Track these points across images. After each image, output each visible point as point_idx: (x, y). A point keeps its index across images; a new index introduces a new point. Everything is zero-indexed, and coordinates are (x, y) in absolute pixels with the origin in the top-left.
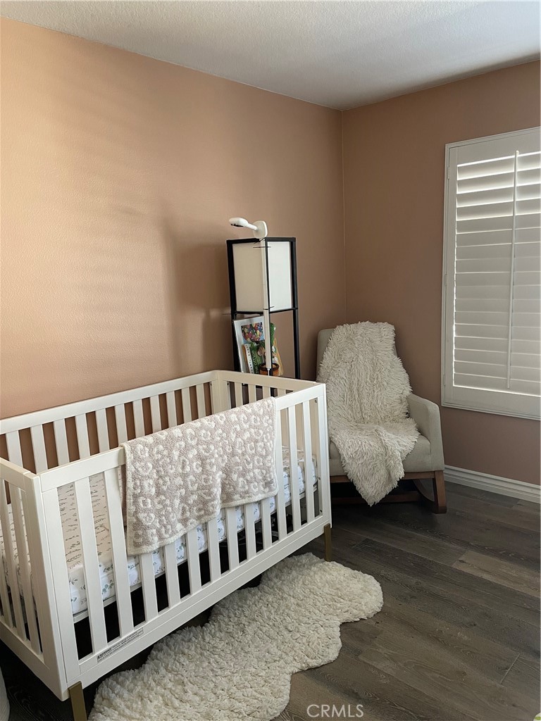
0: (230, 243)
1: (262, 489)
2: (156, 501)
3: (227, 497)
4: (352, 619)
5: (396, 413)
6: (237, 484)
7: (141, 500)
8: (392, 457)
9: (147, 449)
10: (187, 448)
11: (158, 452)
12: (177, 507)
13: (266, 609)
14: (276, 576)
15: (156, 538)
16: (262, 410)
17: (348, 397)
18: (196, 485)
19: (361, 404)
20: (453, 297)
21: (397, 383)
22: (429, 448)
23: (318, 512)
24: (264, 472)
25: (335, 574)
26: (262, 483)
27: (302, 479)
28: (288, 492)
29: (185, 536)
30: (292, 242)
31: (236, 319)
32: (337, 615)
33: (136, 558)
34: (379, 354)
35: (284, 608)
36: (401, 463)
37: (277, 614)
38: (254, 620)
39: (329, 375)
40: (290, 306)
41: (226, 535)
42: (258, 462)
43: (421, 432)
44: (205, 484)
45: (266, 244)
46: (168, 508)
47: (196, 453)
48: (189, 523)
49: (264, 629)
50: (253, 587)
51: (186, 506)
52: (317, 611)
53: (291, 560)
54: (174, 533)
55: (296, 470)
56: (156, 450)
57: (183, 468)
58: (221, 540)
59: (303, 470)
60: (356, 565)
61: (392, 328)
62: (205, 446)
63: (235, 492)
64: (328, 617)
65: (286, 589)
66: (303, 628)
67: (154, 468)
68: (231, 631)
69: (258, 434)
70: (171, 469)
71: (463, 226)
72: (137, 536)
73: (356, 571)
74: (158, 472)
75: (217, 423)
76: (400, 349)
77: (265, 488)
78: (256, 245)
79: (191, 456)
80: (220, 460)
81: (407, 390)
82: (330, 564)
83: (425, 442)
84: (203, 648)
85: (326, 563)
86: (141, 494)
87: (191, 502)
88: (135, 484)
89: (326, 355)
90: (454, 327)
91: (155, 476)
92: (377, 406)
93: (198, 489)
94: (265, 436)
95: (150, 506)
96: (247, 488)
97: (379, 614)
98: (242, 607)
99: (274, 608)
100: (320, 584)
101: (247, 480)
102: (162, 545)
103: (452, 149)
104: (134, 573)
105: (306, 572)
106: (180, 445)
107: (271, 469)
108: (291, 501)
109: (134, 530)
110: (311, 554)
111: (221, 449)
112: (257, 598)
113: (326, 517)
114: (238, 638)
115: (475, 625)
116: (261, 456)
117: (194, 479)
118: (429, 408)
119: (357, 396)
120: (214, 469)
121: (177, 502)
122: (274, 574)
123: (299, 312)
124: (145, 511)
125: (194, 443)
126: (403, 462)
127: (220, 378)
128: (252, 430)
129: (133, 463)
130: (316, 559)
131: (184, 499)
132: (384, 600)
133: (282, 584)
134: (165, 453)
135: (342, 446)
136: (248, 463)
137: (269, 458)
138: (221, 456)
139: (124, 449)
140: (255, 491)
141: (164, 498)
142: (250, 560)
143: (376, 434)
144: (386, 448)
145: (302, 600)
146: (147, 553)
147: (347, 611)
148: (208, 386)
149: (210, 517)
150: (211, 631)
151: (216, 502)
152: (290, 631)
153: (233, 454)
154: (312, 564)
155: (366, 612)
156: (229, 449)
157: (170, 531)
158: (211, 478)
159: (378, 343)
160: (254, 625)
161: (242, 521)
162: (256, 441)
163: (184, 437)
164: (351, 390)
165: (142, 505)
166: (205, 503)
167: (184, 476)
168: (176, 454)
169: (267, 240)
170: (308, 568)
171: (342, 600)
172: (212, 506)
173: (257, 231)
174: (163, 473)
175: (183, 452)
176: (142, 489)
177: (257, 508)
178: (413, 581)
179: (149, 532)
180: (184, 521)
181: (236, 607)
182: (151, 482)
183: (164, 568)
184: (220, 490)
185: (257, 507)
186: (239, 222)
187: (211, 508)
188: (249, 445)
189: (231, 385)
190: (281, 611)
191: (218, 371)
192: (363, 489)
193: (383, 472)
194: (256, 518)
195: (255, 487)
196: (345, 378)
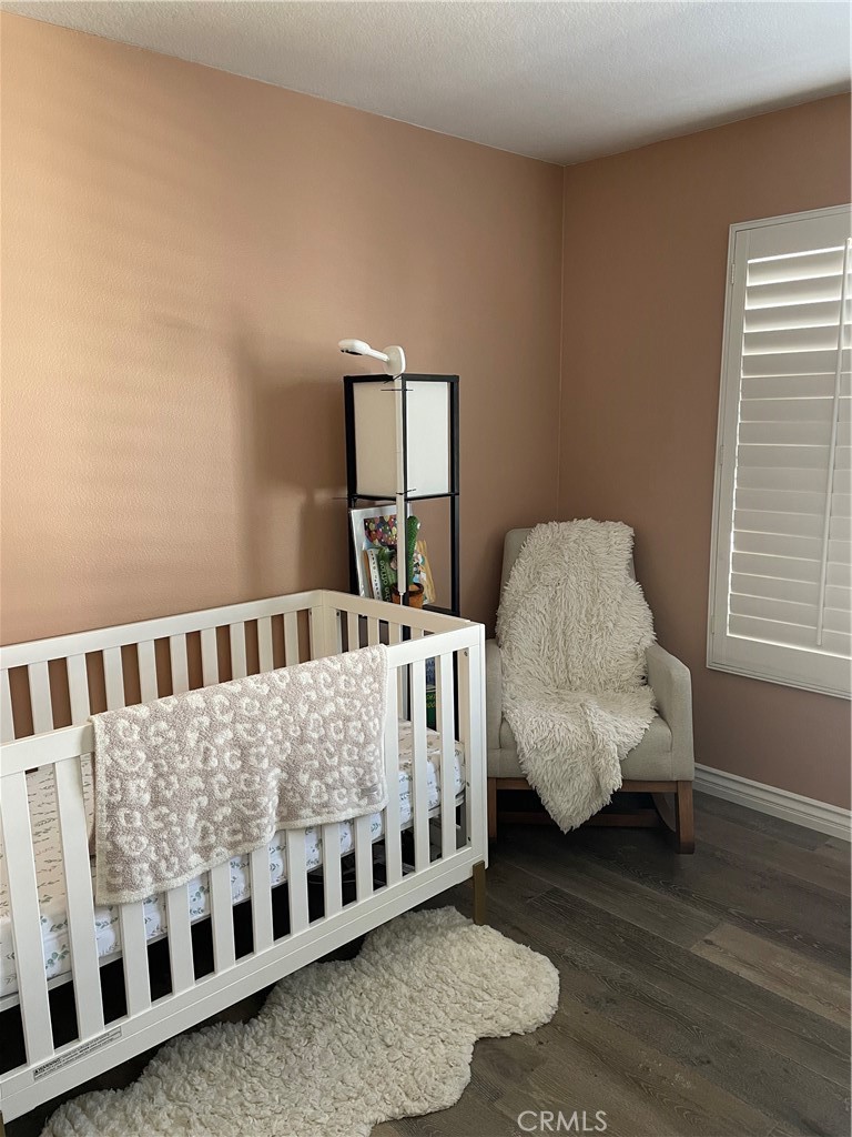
0: (350, 382)
1: (356, 799)
2: (151, 816)
3: (288, 812)
4: (498, 1032)
5: (625, 676)
6: (308, 792)
7: (121, 813)
8: (603, 752)
9: (136, 728)
10: (214, 727)
11: (158, 734)
12: (192, 826)
13: (357, 1001)
14: (388, 944)
15: (149, 879)
16: (360, 666)
17: (547, 644)
18: (230, 791)
19: (568, 656)
20: (731, 483)
21: (633, 624)
22: (670, 742)
23: (462, 840)
24: (361, 771)
25: (485, 947)
26: (354, 790)
27: (435, 784)
28: (409, 806)
29: (206, 875)
30: (453, 383)
31: (355, 508)
32: (474, 1023)
33: (111, 909)
34: (604, 575)
35: (386, 1002)
36: (618, 765)
37: (374, 1013)
38: (333, 1020)
39: (518, 606)
40: (445, 489)
41: (286, 874)
42: (350, 754)
43: (659, 711)
44: (245, 789)
45: (404, 386)
46: (174, 829)
47: (231, 735)
48: (213, 854)
49: (346, 1038)
50: (344, 960)
51: (209, 824)
52: (441, 1014)
53: (417, 917)
54: (183, 870)
55: (424, 770)
56: (153, 729)
57: (205, 760)
58: (276, 883)
59: (438, 769)
60: (526, 934)
61: (630, 531)
62: (248, 726)
63: (304, 804)
64: (458, 1026)
65: (397, 968)
66: (409, 1042)
67: (148, 759)
68: (290, 1035)
69: (351, 706)
70: (182, 762)
71: (754, 364)
72: (113, 873)
73: (522, 946)
74: (156, 766)
75: (273, 687)
76: (641, 568)
77: (360, 799)
78: (387, 385)
79: (220, 741)
80: (277, 749)
81: (648, 637)
82: (480, 929)
83: (663, 730)
84: (237, 1061)
85: (475, 927)
86: (123, 803)
87: (219, 818)
88: (112, 786)
89: (514, 573)
90: (732, 534)
91: (151, 773)
92: (594, 663)
93: (233, 797)
94: (364, 710)
95: (138, 823)
96: (326, 797)
97: (546, 1028)
98: (318, 994)
99: (371, 1000)
100: (455, 965)
101: (327, 785)
102: (160, 890)
103: (739, 233)
104: (108, 935)
105: (437, 940)
106: (201, 723)
107: (374, 767)
108: (412, 821)
109: (108, 863)
110: (454, 909)
111: (279, 730)
112: (346, 980)
113: (478, 850)
114: (299, 1050)
115: (708, 1062)
116: (356, 744)
117: (225, 780)
118: (674, 673)
119: (561, 643)
120: (265, 764)
121: (192, 818)
122: (384, 940)
123: (461, 500)
124: (128, 832)
125: (227, 718)
126: (621, 762)
127: (325, 604)
128: (341, 701)
129: (108, 750)
130: (459, 917)
131: (205, 814)
132: (559, 1003)
133: (393, 959)
134: (172, 734)
135: (520, 728)
136: (331, 756)
137: (372, 747)
138: (279, 742)
139: (93, 727)
140: (342, 802)
141: (168, 811)
142: (329, 919)
143: (581, 712)
144: (593, 736)
145: (420, 991)
146: (130, 903)
147: (491, 1018)
148: (304, 616)
149: (254, 844)
150: (256, 1033)
151: (265, 820)
152: (388, 1046)
153: (302, 740)
154: (452, 927)
155: (523, 1022)
156: (294, 732)
157: (177, 867)
158: (258, 779)
159: (603, 556)
160: (330, 1029)
161: (317, 852)
162: (347, 719)
163: (209, 710)
164: (552, 632)
165: (123, 822)
166: (245, 821)
167: (207, 775)
168: (192, 737)
169: (406, 378)
170: (442, 935)
171: (486, 997)
172: (258, 826)
173: (388, 363)
174: (166, 769)
175: (207, 735)
176: (124, 794)
177: (348, 831)
178: (617, 970)
179: (136, 867)
180: (205, 851)
181: (308, 994)
182: (143, 783)
183: (165, 928)
184: (276, 799)
185: (347, 828)
186: (353, 346)
187: (256, 830)
188: (332, 725)
189: (343, 615)
190: (381, 1009)
191: (324, 592)
192: (551, 804)
193: (587, 776)
194: (344, 849)
195: (341, 797)
196: (544, 612)
